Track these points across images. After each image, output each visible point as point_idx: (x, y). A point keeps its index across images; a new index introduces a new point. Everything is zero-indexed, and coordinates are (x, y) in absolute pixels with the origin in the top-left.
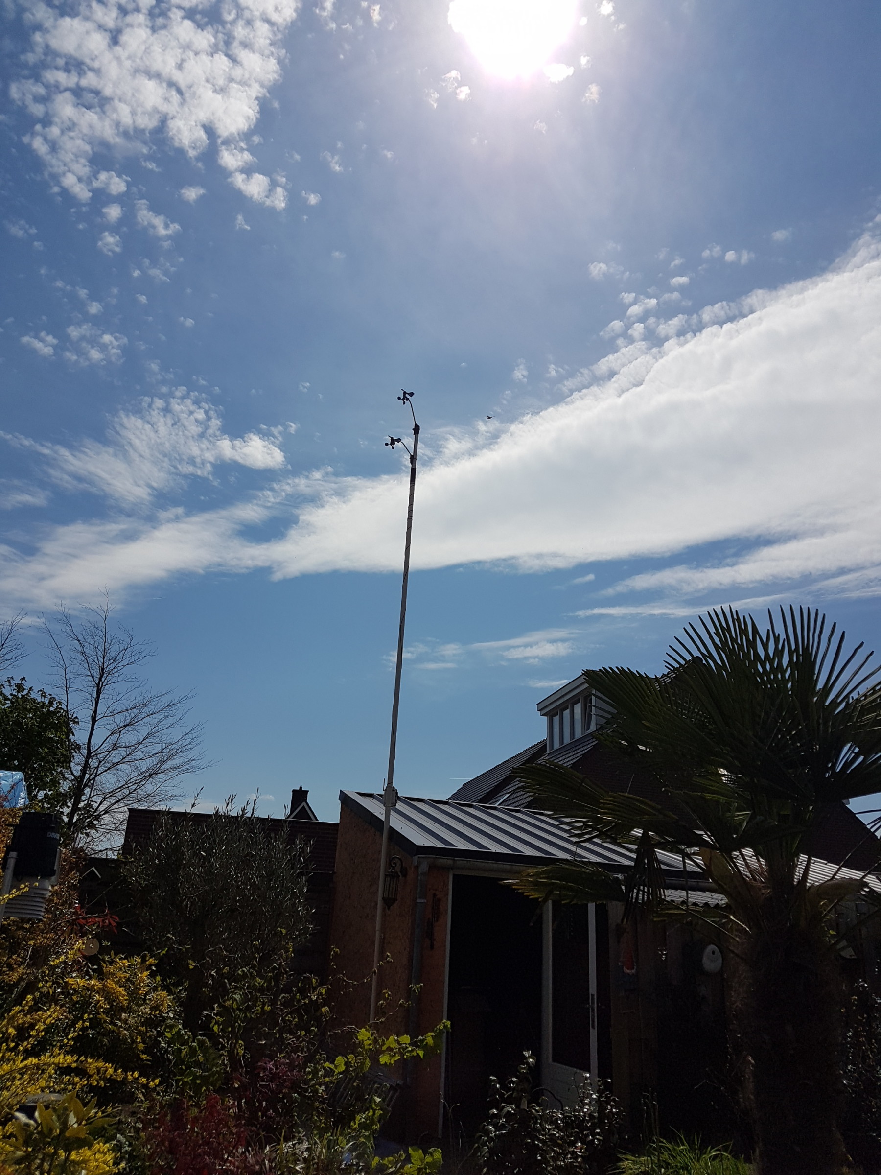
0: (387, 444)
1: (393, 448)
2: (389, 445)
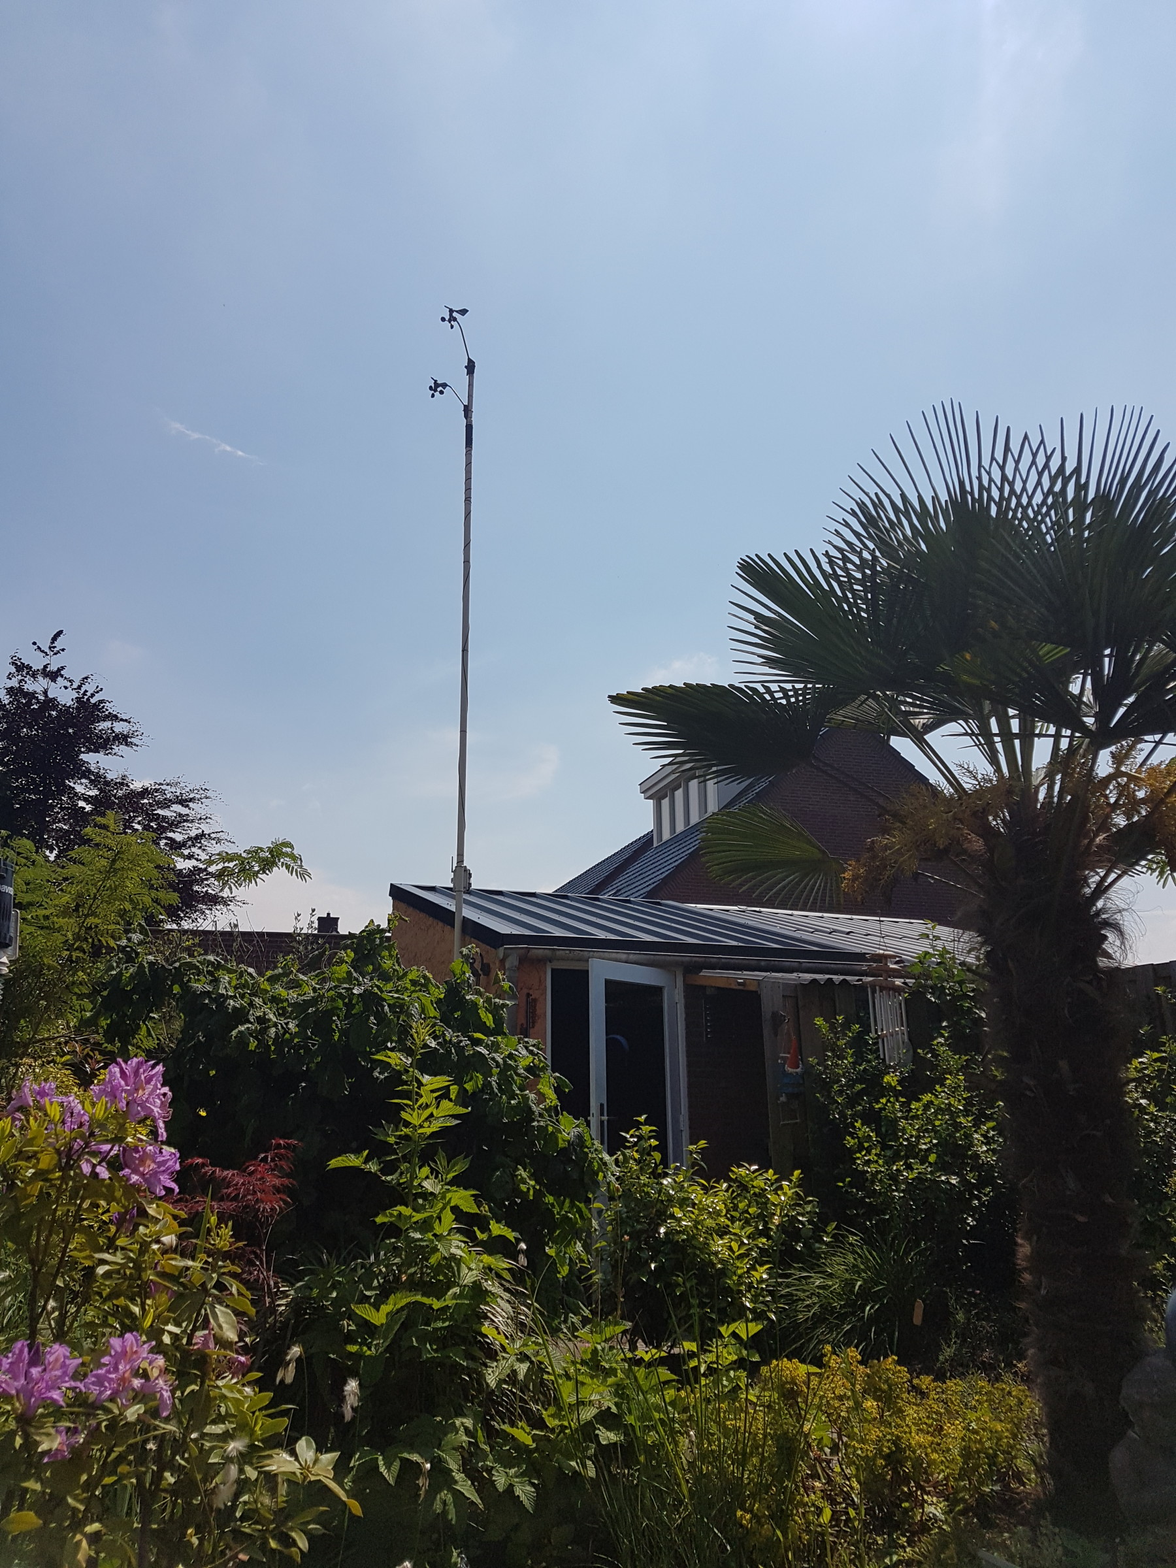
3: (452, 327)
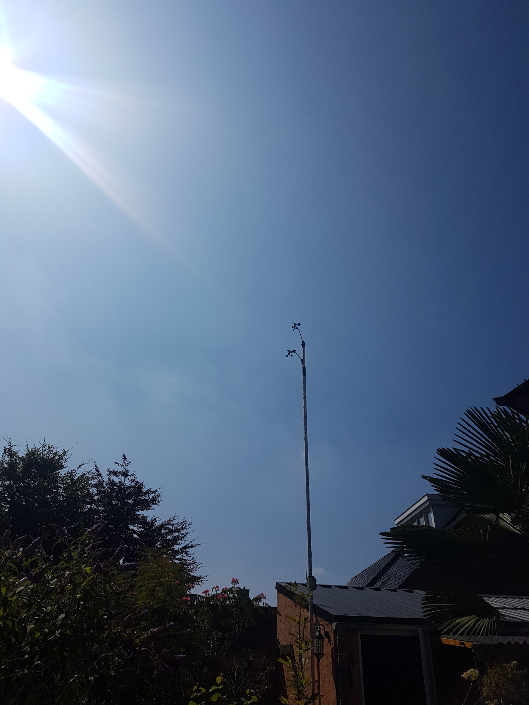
2: (289, 355)
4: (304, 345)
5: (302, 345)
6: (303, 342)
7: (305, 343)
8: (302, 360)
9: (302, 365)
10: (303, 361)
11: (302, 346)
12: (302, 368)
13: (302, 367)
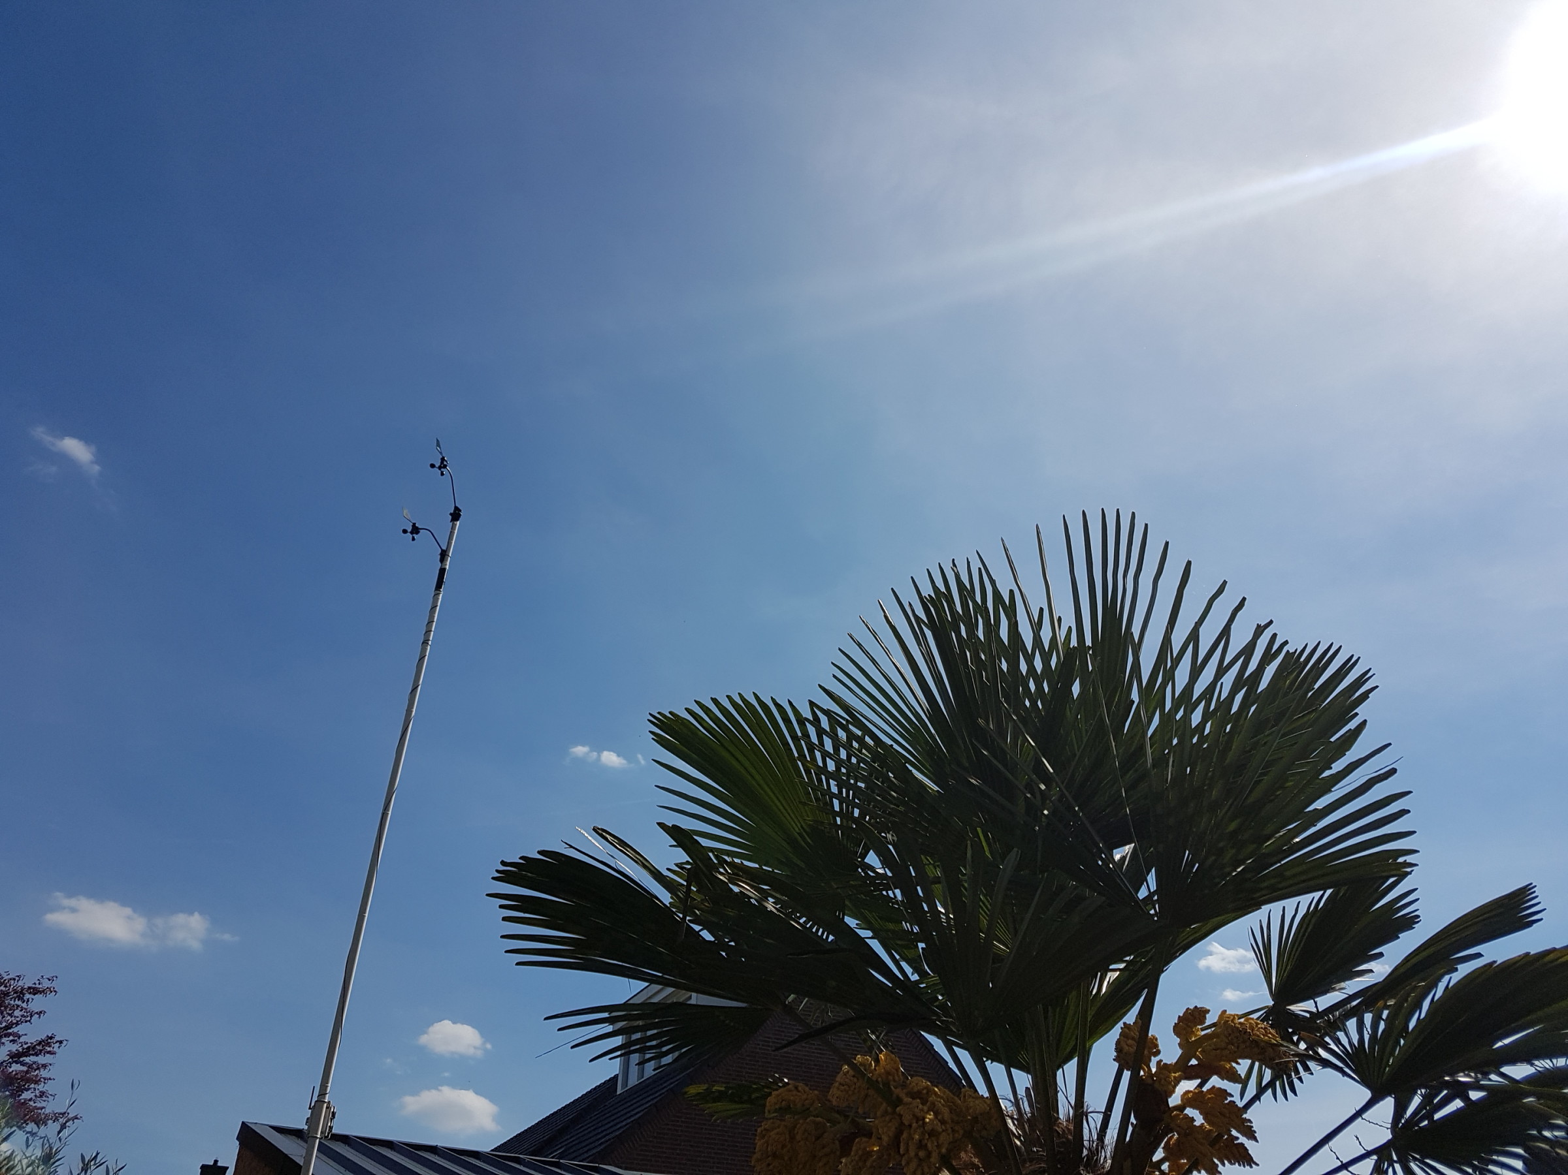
0: (405, 531)
1: (413, 539)
2: (409, 534)
3: (442, 474)
4: (456, 515)
5: (451, 514)
6: (457, 509)
7: (460, 511)
8: (442, 550)
9: (440, 564)
10: (444, 555)
11: (450, 517)
12: (438, 572)
13: (439, 568)
